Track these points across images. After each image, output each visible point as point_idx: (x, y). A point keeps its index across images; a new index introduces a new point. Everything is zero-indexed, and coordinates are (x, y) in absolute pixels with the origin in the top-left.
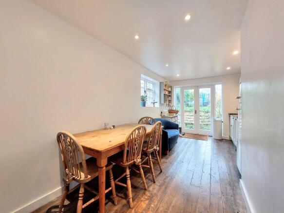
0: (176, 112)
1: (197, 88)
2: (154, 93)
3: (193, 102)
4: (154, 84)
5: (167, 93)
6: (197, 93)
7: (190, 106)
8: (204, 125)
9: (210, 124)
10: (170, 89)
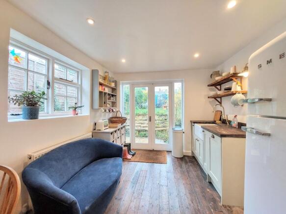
0: (123, 120)
1: (152, 85)
2: (80, 89)
3: (147, 104)
4: (79, 72)
5: (107, 90)
6: (152, 93)
7: (144, 108)
8: (159, 131)
9: (165, 130)
10: (113, 85)
